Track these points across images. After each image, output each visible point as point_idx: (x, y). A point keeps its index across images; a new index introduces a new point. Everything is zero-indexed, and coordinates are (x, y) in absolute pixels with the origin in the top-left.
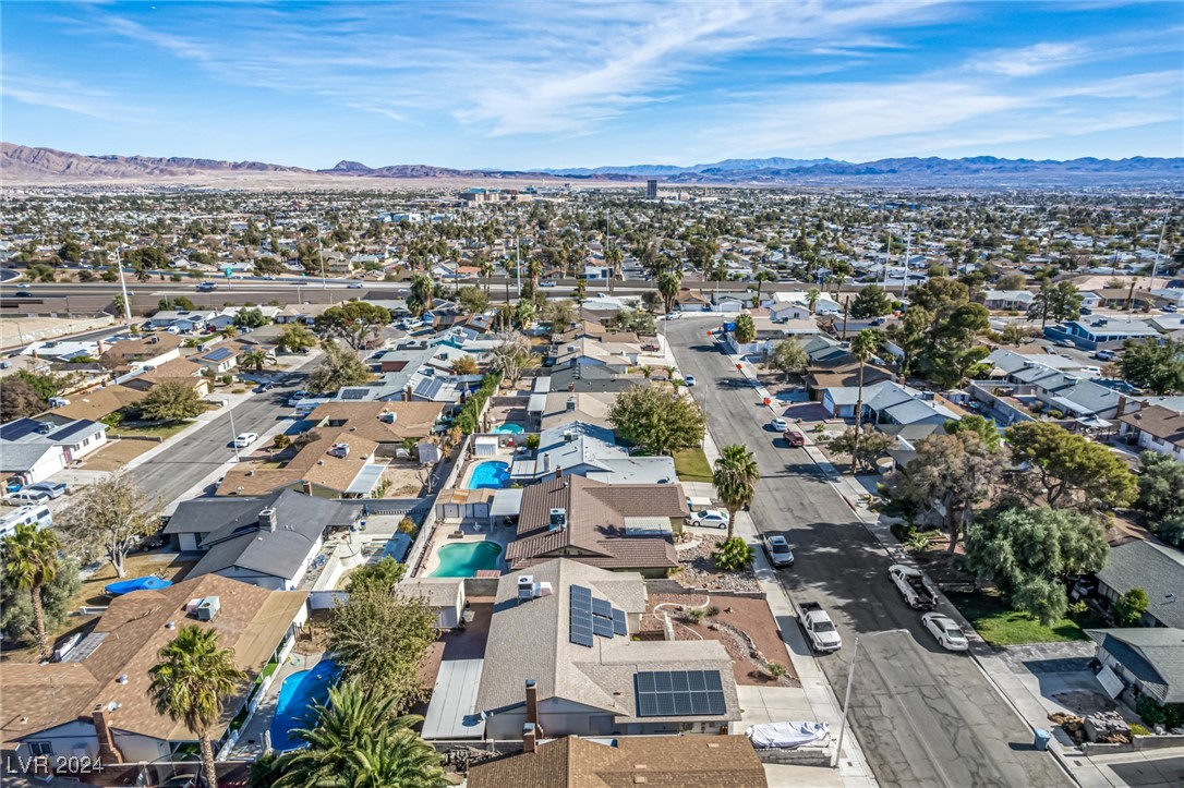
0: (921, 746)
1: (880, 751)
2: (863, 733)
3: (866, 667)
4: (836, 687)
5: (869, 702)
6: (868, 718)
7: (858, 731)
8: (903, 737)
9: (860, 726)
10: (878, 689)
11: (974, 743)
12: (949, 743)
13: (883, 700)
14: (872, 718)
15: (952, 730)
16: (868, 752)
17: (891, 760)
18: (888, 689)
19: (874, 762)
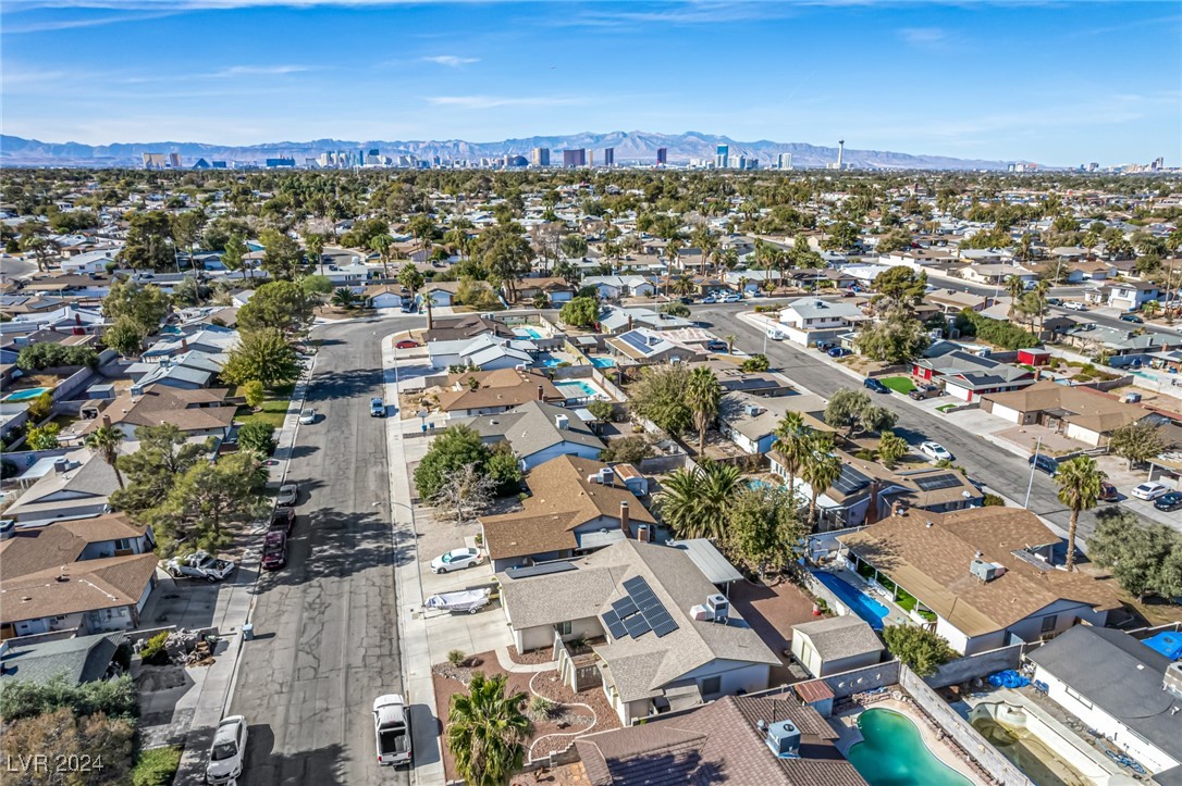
0: (349, 626)
1: (383, 622)
2: (390, 634)
3: (356, 696)
4: (397, 673)
5: (374, 659)
6: (380, 646)
7: (394, 636)
8: (359, 633)
9: (391, 640)
10: (356, 673)
11: (304, 632)
12: (324, 632)
13: (357, 661)
14: (377, 646)
15: (314, 641)
16: (394, 621)
17: (379, 618)
18: (347, 673)
19: (393, 616)
